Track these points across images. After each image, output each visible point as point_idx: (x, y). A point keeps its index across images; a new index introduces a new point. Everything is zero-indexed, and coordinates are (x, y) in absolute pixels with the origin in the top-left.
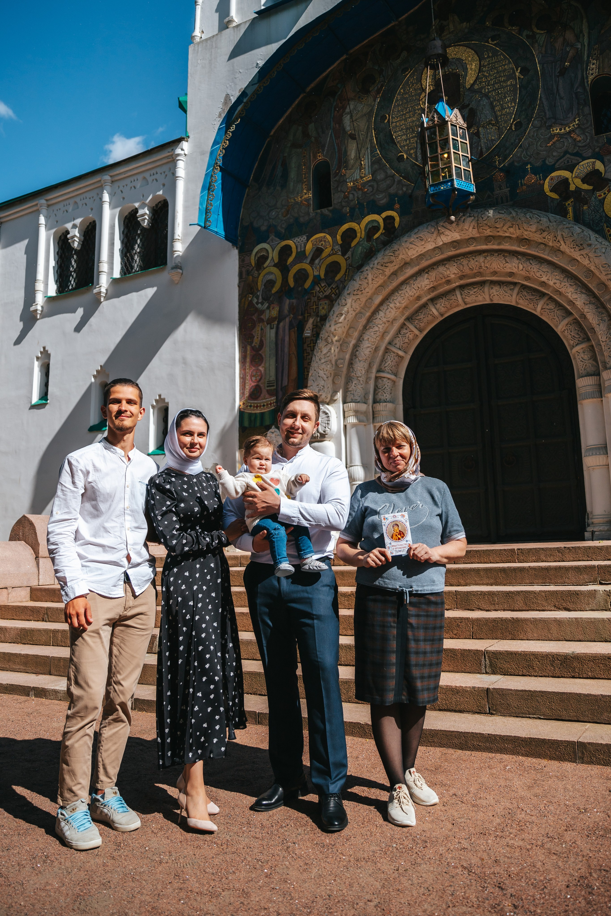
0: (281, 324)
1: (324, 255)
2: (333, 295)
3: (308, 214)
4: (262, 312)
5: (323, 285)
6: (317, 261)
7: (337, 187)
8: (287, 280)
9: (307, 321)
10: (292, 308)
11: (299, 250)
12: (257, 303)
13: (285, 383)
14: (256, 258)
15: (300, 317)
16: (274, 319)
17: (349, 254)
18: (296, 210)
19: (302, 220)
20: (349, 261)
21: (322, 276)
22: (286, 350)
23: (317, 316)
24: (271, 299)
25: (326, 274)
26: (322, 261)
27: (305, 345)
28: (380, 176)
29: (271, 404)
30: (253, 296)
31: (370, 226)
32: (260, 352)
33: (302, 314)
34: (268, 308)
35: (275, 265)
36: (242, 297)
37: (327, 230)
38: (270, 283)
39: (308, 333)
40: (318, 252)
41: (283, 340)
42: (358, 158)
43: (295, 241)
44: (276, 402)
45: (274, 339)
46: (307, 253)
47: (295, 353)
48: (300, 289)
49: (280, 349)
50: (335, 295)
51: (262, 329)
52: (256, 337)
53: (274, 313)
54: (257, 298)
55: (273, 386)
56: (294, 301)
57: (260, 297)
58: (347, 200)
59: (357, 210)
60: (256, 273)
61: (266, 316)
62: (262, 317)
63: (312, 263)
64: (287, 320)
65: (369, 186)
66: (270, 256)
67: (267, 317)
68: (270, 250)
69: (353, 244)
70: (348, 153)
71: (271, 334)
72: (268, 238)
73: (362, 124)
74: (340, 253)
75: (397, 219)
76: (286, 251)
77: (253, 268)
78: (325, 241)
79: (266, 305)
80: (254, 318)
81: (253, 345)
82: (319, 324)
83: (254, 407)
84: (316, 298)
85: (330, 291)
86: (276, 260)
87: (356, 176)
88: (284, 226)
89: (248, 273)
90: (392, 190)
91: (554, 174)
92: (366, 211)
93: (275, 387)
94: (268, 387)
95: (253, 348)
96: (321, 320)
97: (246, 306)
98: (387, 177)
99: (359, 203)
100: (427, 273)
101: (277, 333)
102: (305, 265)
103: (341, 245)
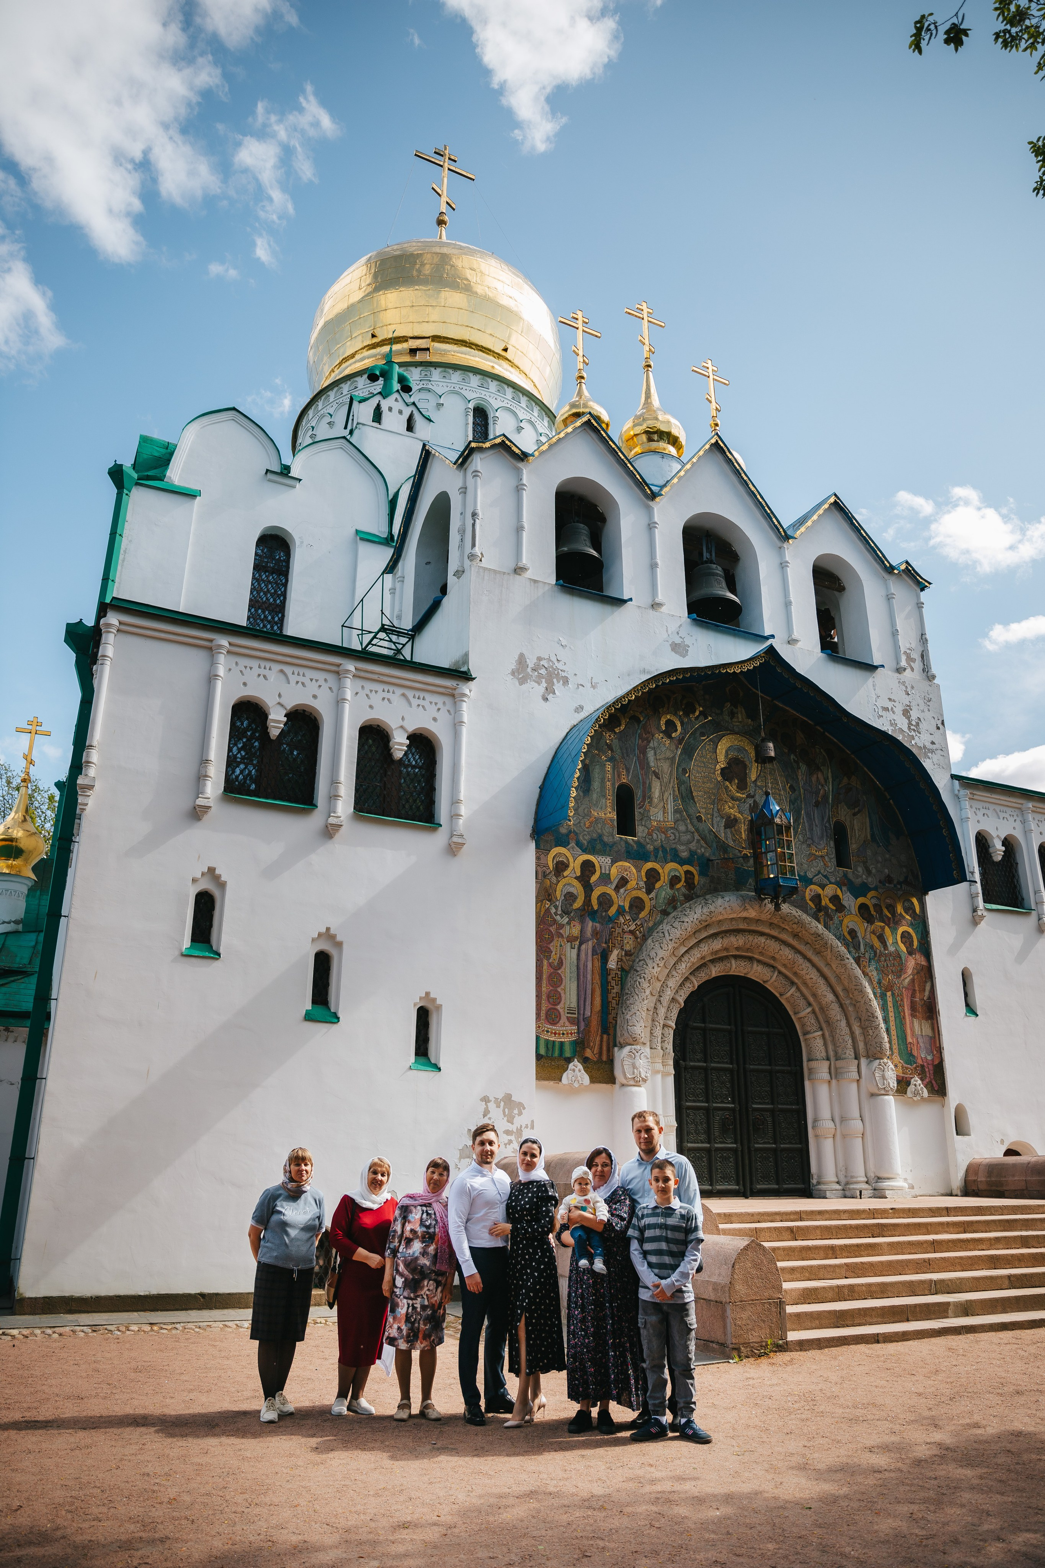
0: (583, 947)
1: (629, 886)
2: (637, 932)
3: (613, 836)
4: (562, 926)
5: (628, 918)
6: (622, 890)
7: (642, 819)
8: (590, 900)
9: (612, 951)
10: (595, 933)
11: (603, 872)
12: (556, 914)
13: (588, 1013)
14: (555, 862)
15: (604, 945)
16: (576, 938)
17: (653, 895)
18: (600, 826)
19: (605, 839)
20: (653, 902)
21: (627, 908)
22: (589, 977)
23: (622, 949)
24: (572, 915)
25: (631, 907)
26: (627, 892)
27: (610, 978)
28: (682, 828)
29: (571, 1034)
30: (551, 904)
31: (673, 874)
32: (559, 972)
33: (606, 943)
34: (569, 923)
35: (576, 878)
36: (539, 900)
37: (631, 861)
38: (570, 897)
39: (613, 965)
40: (623, 882)
41: (586, 966)
42: (661, 798)
43: (599, 859)
44: (578, 1033)
45: (575, 962)
46: (612, 878)
47: (599, 982)
48: (604, 914)
49: (582, 974)
50: (640, 933)
51: (561, 946)
52: (554, 953)
53: (576, 931)
54: (556, 907)
55: (575, 1014)
56: (598, 925)
57: (560, 909)
58: (650, 837)
59: (660, 852)
60: (554, 879)
61: (566, 931)
62: (561, 931)
63: (617, 889)
64: (590, 943)
65: (672, 833)
66: (571, 865)
67: (567, 934)
68: (571, 860)
69: (658, 885)
70: (653, 790)
71: (571, 955)
72: (569, 844)
73: (665, 767)
74: (644, 890)
75: (696, 877)
76: (587, 867)
77: (551, 872)
78: (630, 872)
79: (566, 920)
80: (553, 929)
81: (550, 961)
82: (624, 958)
83: (552, 1033)
84: (621, 929)
85: (635, 927)
86: (578, 874)
87: (660, 817)
88: (586, 838)
89: (545, 875)
90: (693, 846)
91: (813, 887)
92: (669, 858)
93: (576, 1016)
94: (568, 1013)
95: (550, 965)
96: (626, 955)
97: (542, 913)
98: (687, 831)
99: (662, 846)
100: (722, 938)
101: (578, 955)
102: (610, 890)
103: (645, 882)
